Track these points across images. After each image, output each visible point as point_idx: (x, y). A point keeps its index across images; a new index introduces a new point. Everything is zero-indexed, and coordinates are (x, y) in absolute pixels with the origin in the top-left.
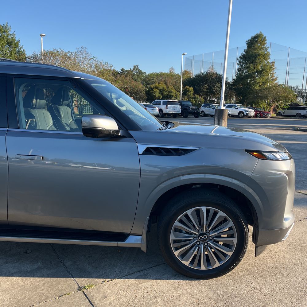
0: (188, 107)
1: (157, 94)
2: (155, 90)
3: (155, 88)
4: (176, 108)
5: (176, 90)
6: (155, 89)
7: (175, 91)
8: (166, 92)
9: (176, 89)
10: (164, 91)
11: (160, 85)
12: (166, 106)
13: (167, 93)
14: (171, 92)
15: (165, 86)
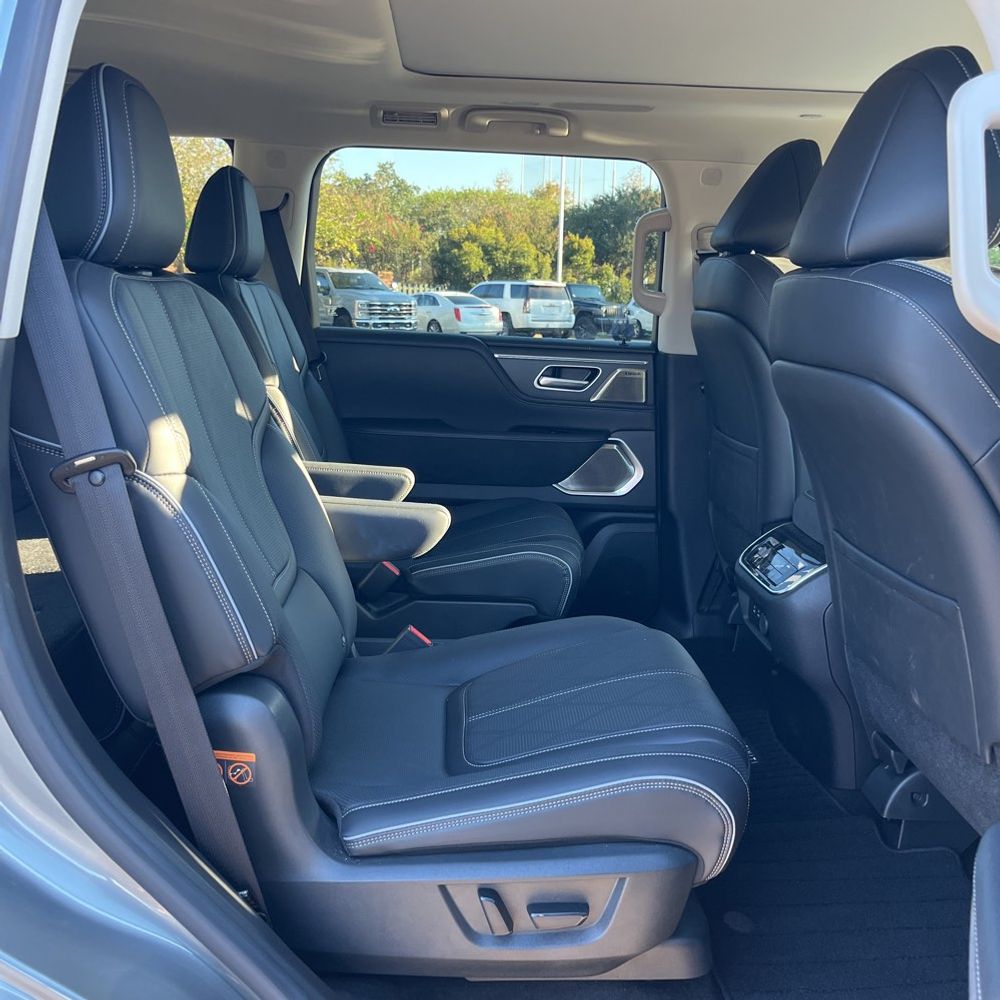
0: (596, 305)
1: (475, 262)
2: (467, 246)
3: (467, 239)
4: (556, 311)
5: (537, 249)
6: (467, 243)
7: (533, 251)
8: (505, 253)
9: (536, 245)
10: (496, 249)
11: (484, 231)
12: (525, 304)
13: (509, 258)
14: (523, 255)
15: (500, 235)
